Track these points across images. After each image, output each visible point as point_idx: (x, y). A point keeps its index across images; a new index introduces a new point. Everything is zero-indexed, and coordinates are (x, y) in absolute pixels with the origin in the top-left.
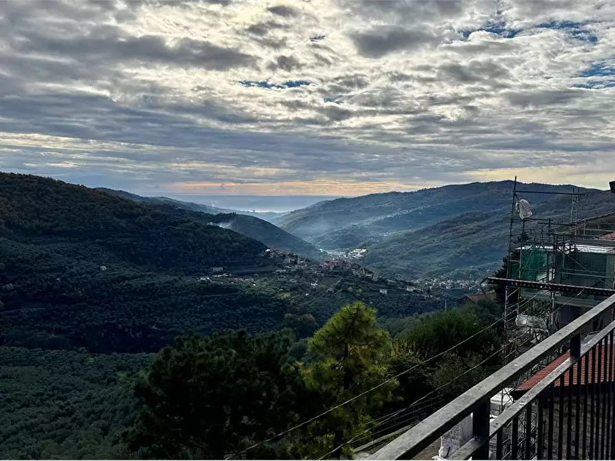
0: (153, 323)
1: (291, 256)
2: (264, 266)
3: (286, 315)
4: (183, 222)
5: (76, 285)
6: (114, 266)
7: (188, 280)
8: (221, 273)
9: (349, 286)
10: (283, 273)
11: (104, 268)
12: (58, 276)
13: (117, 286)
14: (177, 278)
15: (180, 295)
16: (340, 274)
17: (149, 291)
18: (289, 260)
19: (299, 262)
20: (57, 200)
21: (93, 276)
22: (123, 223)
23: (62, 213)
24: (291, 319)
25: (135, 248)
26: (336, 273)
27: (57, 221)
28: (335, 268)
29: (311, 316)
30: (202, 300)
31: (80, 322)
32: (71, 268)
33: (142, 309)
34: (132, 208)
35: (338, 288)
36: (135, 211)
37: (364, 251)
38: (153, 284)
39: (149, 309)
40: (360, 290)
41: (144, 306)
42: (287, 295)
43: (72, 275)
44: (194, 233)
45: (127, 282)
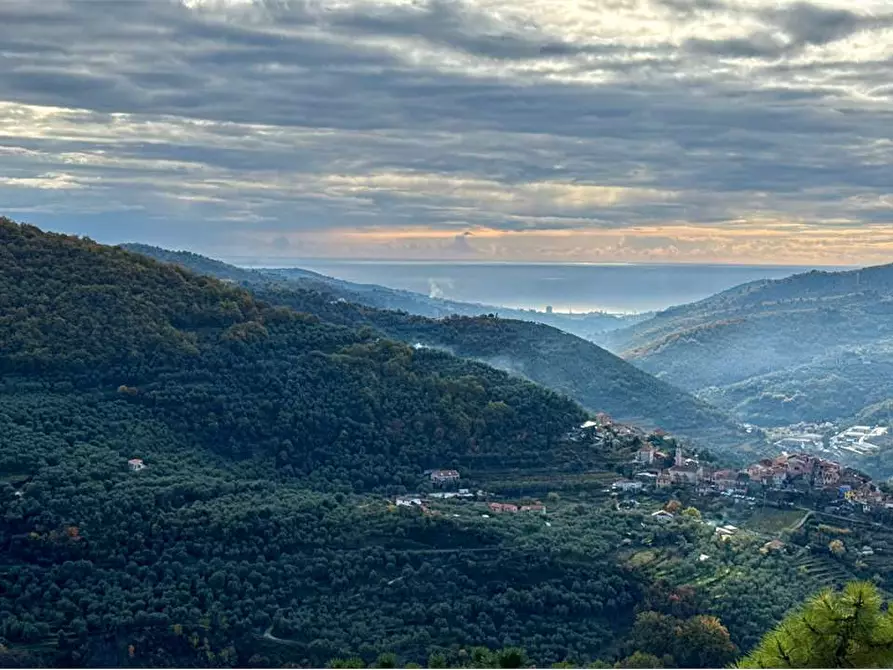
0: (263, 624)
1: (656, 441)
2: (576, 469)
3: (643, 617)
4: (350, 340)
5: (63, 511)
6: (164, 460)
7: (363, 505)
8: (451, 487)
9: (834, 536)
10: (632, 493)
11: (137, 464)
12: (18, 486)
13: (174, 516)
14: (330, 497)
15: (336, 546)
16: (805, 499)
17: (255, 533)
18: (649, 454)
19: (679, 459)
20: (19, 277)
21: (109, 488)
22: (189, 342)
23: (32, 313)
24: (656, 627)
25: (219, 410)
26: (792, 497)
27: (18, 336)
28: (790, 480)
29: (716, 622)
30: (400, 562)
31: (70, 615)
32: (52, 462)
33: (235, 584)
34: (214, 300)
35: (798, 540)
36: (220, 308)
37: (880, 431)
38: (266, 514)
39: (256, 582)
40: (867, 551)
41: (243, 576)
42: (646, 557)
43: (54, 483)
44: (381, 372)
45: (197, 505)
